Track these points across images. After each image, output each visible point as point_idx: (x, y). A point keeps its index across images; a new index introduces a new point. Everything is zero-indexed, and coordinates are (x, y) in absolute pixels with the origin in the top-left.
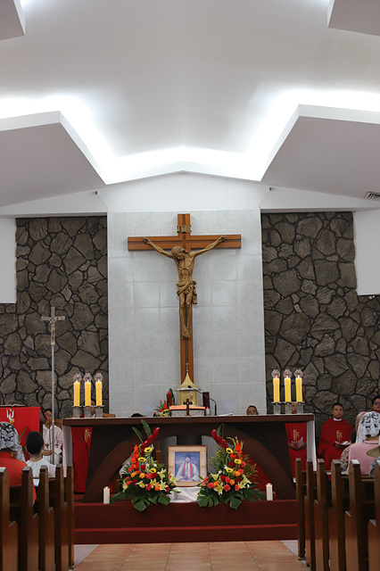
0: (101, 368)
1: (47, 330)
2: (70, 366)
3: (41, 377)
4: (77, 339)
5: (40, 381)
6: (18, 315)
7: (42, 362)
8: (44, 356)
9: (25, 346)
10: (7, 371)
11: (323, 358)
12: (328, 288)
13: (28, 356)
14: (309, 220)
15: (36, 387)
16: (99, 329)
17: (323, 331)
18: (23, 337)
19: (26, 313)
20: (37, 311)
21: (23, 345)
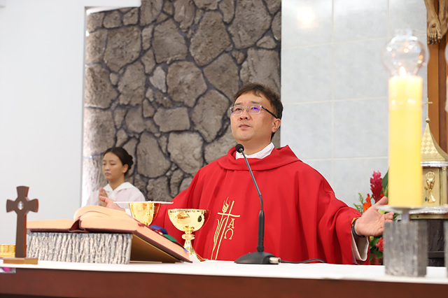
1: (189, 53)
2: (226, 122)
3: (176, 146)
4: (240, 66)
5: (174, 153)
6: (142, 28)
7: (179, 117)
8: (182, 104)
9: (151, 86)
13: (156, 105)
16: (280, 42)
18: (148, 69)
19: (155, 22)
20: (172, 16)
21: (148, 85)
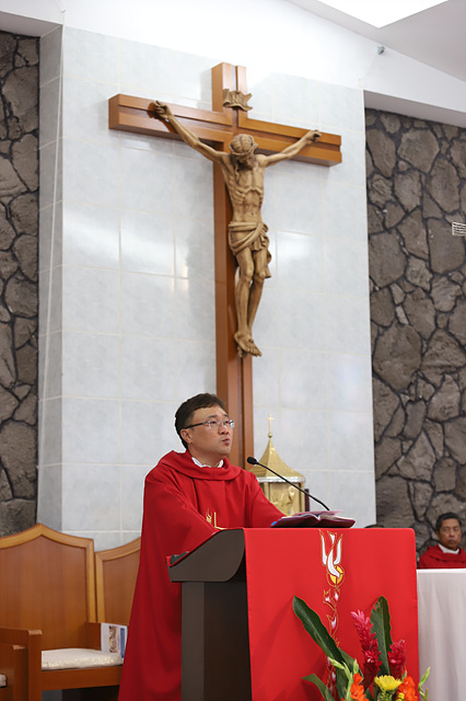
0: (17, 417)
11: (442, 423)
12: (449, 279)
14: (418, 133)
16: (14, 316)
17: (442, 367)
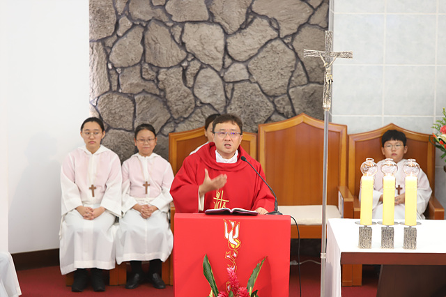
2: (251, 15)
3: (193, 37)
5: (192, 44)
10: (125, 23)
15: (182, 55)
